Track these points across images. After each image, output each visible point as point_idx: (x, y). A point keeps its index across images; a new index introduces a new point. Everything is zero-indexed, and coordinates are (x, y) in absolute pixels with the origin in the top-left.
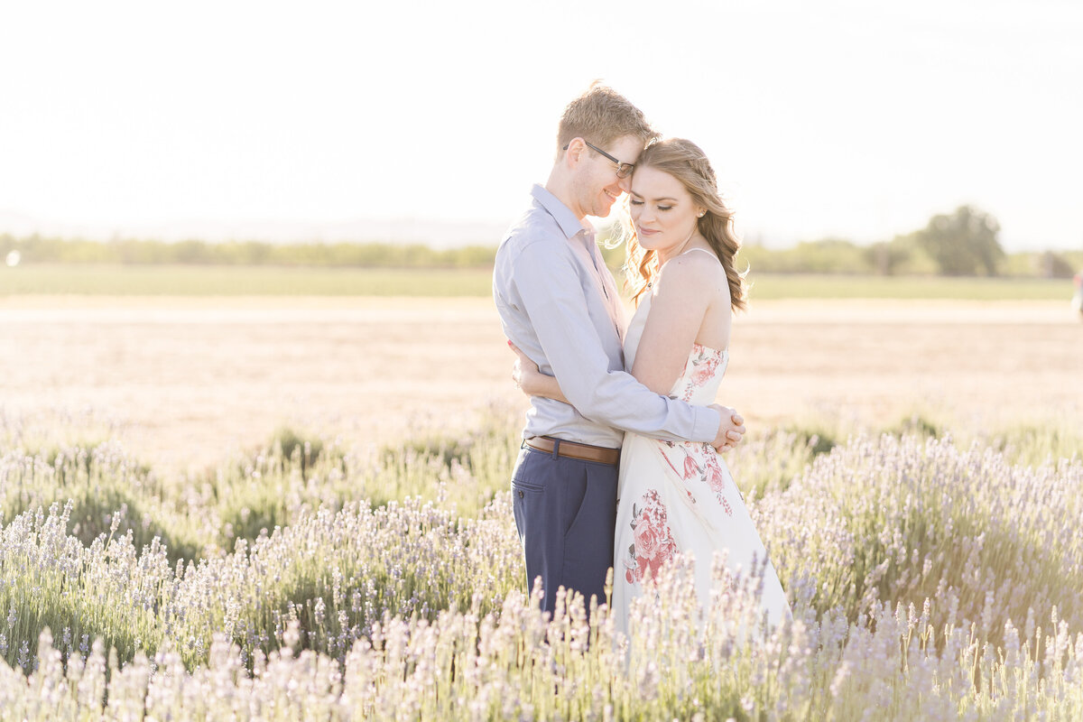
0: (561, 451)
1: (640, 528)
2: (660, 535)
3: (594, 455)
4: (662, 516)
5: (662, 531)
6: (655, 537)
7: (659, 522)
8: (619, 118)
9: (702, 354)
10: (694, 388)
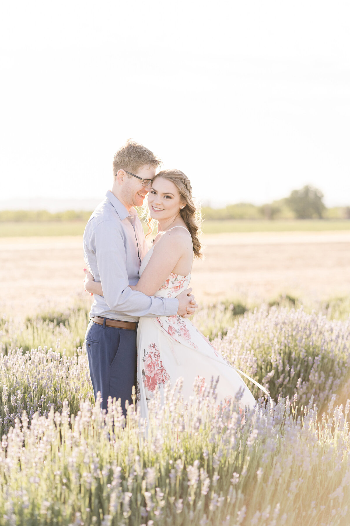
0: (107, 324)
1: (147, 361)
2: (157, 365)
3: (124, 326)
4: (157, 356)
5: (158, 363)
6: (154, 366)
7: (156, 359)
8: (139, 157)
9: (176, 278)
10: (172, 294)
